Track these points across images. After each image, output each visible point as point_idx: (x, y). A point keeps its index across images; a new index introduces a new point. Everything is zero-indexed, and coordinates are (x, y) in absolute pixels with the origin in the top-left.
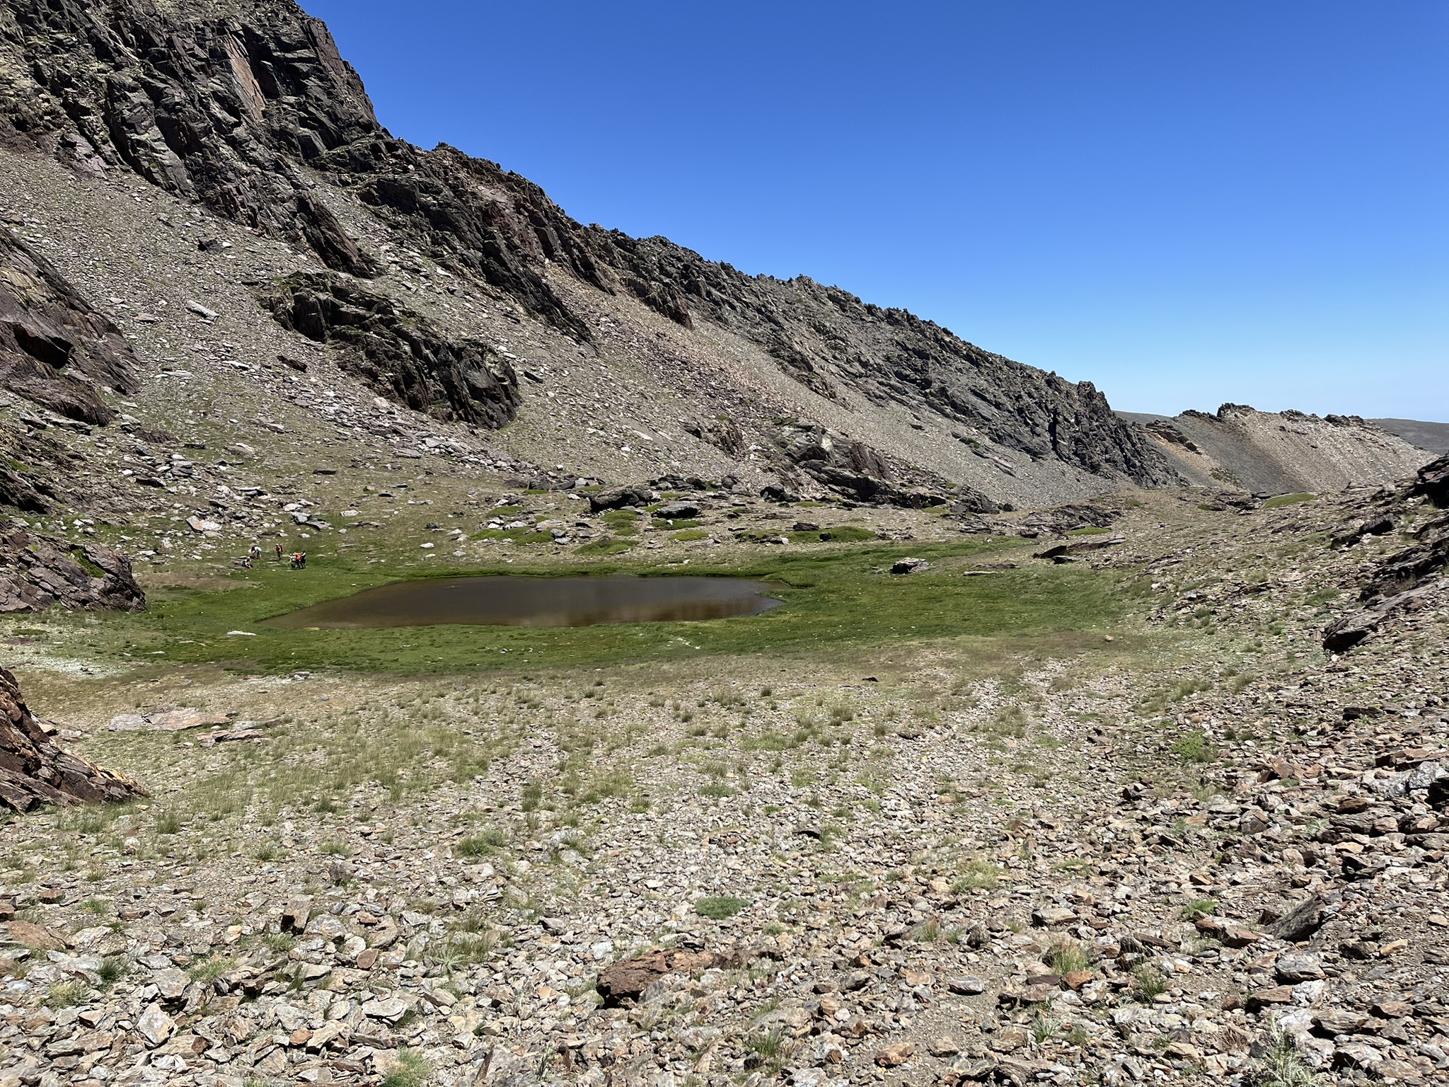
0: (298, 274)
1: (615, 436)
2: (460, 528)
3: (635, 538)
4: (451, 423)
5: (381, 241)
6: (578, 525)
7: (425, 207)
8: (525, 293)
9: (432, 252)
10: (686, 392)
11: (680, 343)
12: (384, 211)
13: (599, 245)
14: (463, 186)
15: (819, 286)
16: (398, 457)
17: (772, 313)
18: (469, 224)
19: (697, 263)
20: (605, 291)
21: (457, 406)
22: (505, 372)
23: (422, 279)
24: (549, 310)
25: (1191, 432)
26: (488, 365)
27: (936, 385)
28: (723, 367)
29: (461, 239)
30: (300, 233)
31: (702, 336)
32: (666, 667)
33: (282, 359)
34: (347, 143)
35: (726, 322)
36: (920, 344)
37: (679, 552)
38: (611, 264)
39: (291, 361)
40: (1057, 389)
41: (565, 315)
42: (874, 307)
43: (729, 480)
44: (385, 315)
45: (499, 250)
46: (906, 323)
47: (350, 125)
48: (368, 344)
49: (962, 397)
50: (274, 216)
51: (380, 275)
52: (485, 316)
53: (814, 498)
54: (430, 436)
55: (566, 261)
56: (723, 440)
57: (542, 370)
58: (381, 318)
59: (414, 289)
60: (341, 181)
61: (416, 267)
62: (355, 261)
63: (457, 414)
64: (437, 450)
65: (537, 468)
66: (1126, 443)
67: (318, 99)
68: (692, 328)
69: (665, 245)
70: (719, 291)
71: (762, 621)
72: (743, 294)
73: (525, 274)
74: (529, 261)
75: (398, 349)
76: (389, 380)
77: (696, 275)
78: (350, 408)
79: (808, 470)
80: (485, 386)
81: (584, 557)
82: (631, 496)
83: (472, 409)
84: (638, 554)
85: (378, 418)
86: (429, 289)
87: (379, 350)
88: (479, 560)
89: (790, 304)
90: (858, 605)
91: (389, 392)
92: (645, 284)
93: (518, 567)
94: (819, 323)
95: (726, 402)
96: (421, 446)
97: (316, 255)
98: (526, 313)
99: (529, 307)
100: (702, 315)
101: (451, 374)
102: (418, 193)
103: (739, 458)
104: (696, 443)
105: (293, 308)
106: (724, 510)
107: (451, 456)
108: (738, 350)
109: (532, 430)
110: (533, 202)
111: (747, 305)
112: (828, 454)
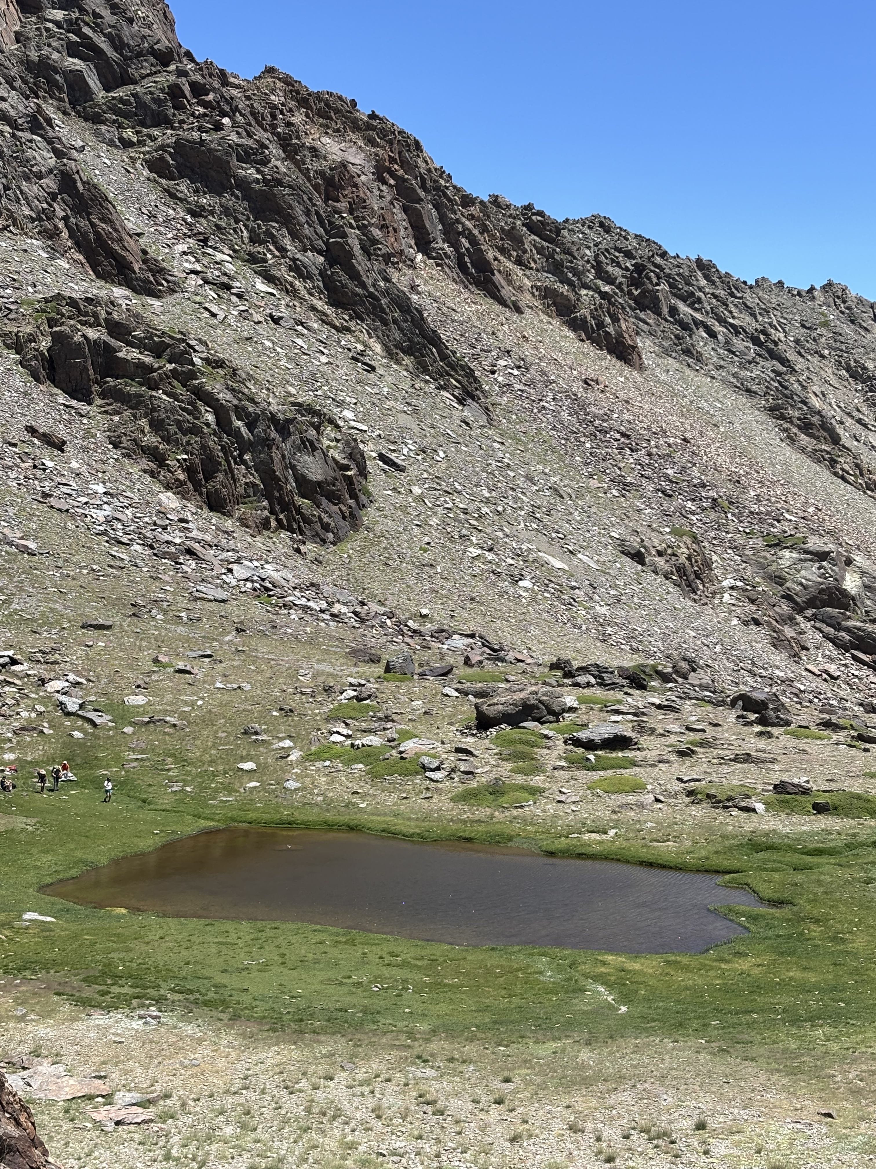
0: (58, 297)
1: (510, 561)
2: (290, 737)
3: (538, 780)
4: (266, 533)
5: (176, 237)
6: (458, 750)
7: (243, 184)
8: (385, 323)
9: (250, 254)
10: (625, 487)
11: (622, 395)
12: (183, 188)
13: (502, 230)
14: (298, 138)
15: (860, 301)
16: (197, 599)
17: (776, 344)
18: (307, 213)
19: (658, 260)
20: (506, 306)
21: (277, 508)
22: (351, 456)
23: (234, 299)
24: (419, 350)
26: (326, 443)
28: (688, 435)
29: (294, 235)
30: (61, 225)
31: (658, 381)
33: (32, 430)
34: (135, 82)
35: (699, 358)
37: (603, 813)
38: (519, 262)
39: (44, 435)
41: (444, 357)
43: (684, 665)
44: (181, 364)
45: (350, 255)
47: (140, 54)
48: (154, 410)
50: (26, 198)
51: (172, 291)
52: (324, 359)
53: (826, 672)
54: (238, 561)
55: (448, 257)
56: (681, 570)
57: (405, 451)
58: (172, 371)
59: (221, 315)
60: (121, 139)
61: (225, 279)
62: (136, 267)
63: (278, 520)
64: (249, 585)
65: (391, 615)
67: (96, 15)
68: (641, 368)
69: (607, 230)
70: (691, 306)
71: (712, 968)
72: (731, 312)
73: (387, 292)
74: (393, 263)
75: (197, 418)
76: (181, 466)
77: (655, 280)
78: (127, 511)
79: (818, 625)
80: (320, 478)
81: (466, 808)
82: (534, 707)
83: (299, 512)
84: (544, 811)
85: (165, 528)
86: (244, 315)
87: (169, 418)
88: (320, 798)
89: (808, 328)
90: (848, 953)
91: (181, 483)
92: (571, 296)
93: (374, 818)
94: (856, 361)
95: (689, 504)
96: (227, 578)
97: (81, 257)
98: (384, 354)
99: (390, 344)
100: (660, 346)
101: (271, 458)
102: (234, 161)
103: (704, 600)
104: (636, 573)
105: (49, 350)
106: (673, 739)
107: (269, 596)
108: (715, 407)
109: (385, 549)
110: (404, 163)
111: (736, 330)
112: (853, 599)
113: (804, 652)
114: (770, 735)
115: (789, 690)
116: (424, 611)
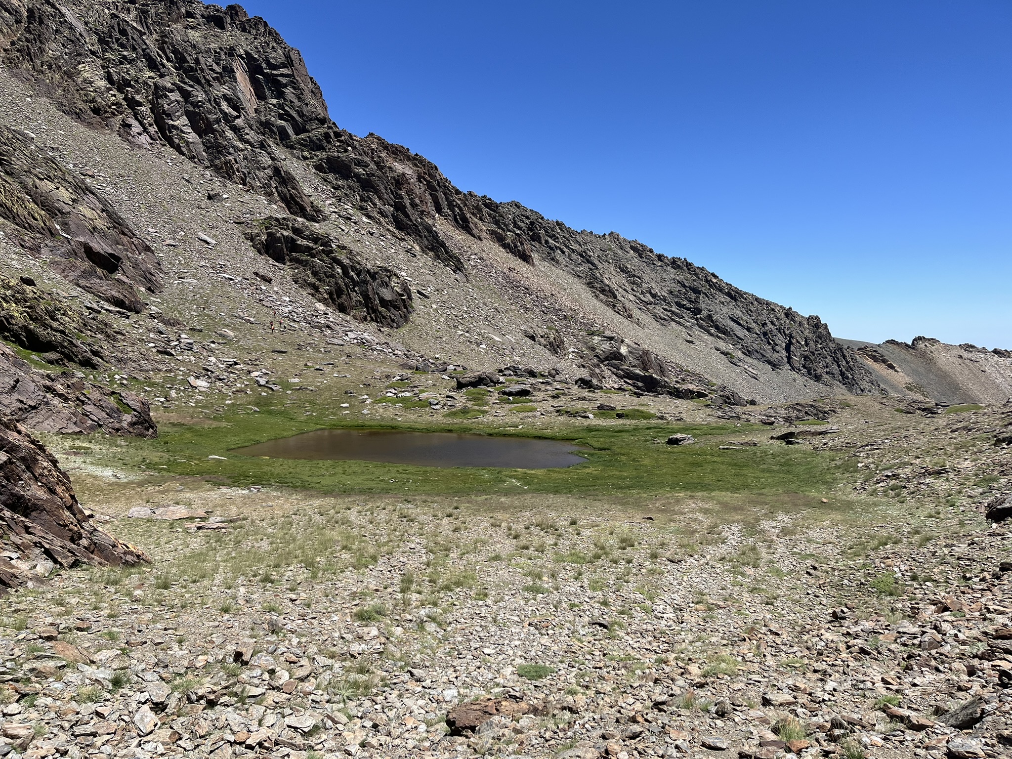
0: (271, 218)
1: (476, 337)
2: (367, 395)
3: (486, 408)
4: (366, 323)
5: (327, 198)
6: (447, 397)
7: (357, 176)
8: (421, 237)
9: (360, 206)
10: (527, 309)
11: (525, 275)
12: (330, 177)
13: (473, 206)
14: (383, 163)
15: (625, 240)
16: (329, 344)
17: (590, 257)
18: (386, 188)
19: (540, 220)
20: (475, 237)
21: (371, 311)
22: (404, 290)
23: (352, 224)
24: (436, 249)
25: (892, 356)
26: (393, 284)
27: (705, 313)
28: (553, 293)
29: (380, 198)
30: (274, 190)
31: (540, 271)
32: (503, 499)
33: (256, 274)
34: (309, 132)
35: (557, 262)
36: (695, 283)
37: (516, 420)
38: (481, 219)
39: (262, 276)
40: (793, 320)
41: (447, 252)
42: (663, 255)
43: (554, 372)
44: (326, 247)
45: (405, 207)
46: (685, 268)
47: (311, 119)
48: (314, 267)
49: (723, 322)
50: (258, 178)
51: (324, 220)
52: (393, 251)
54: (351, 331)
55: (450, 216)
56: (551, 344)
57: (429, 290)
58: (322, 250)
59: (346, 230)
60: (303, 156)
61: (349, 216)
62: (308, 210)
63: (370, 317)
64: (355, 341)
65: (422, 357)
66: (842, 361)
67: (291, 102)
68: (533, 265)
69: (518, 207)
70: (554, 240)
71: (572, 472)
72: (571, 243)
73: (421, 224)
74: (425, 215)
75: (334, 271)
76: (326, 292)
77: (539, 229)
78: (299, 309)
79: (610, 368)
80: (390, 299)
81: (450, 419)
82: (484, 380)
83: (380, 314)
84: (488, 419)
85: (317, 317)
86: (357, 231)
87: (320, 271)
88: (379, 417)
89: (603, 251)
90: (641, 465)
91: (326, 299)
92: (503, 234)
93: (405, 424)
94: (623, 265)
95: (554, 317)
96: (345, 337)
97: (283, 204)
98: (420, 250)
99: (423, 246)
100: (541, 256)
101: (368, 290)
102: (353, 166)
103: (561, 357)
104: (532, 344)
105: (266, 240)
106: (549, 393)
107: (365, 345)
108: (565, 282)
109: (420, 330)
110: (430, 175)
111: (573, 251)
112: (625, 357)
113: (604, 379)
114: (594, 392)
116: (437, 356)
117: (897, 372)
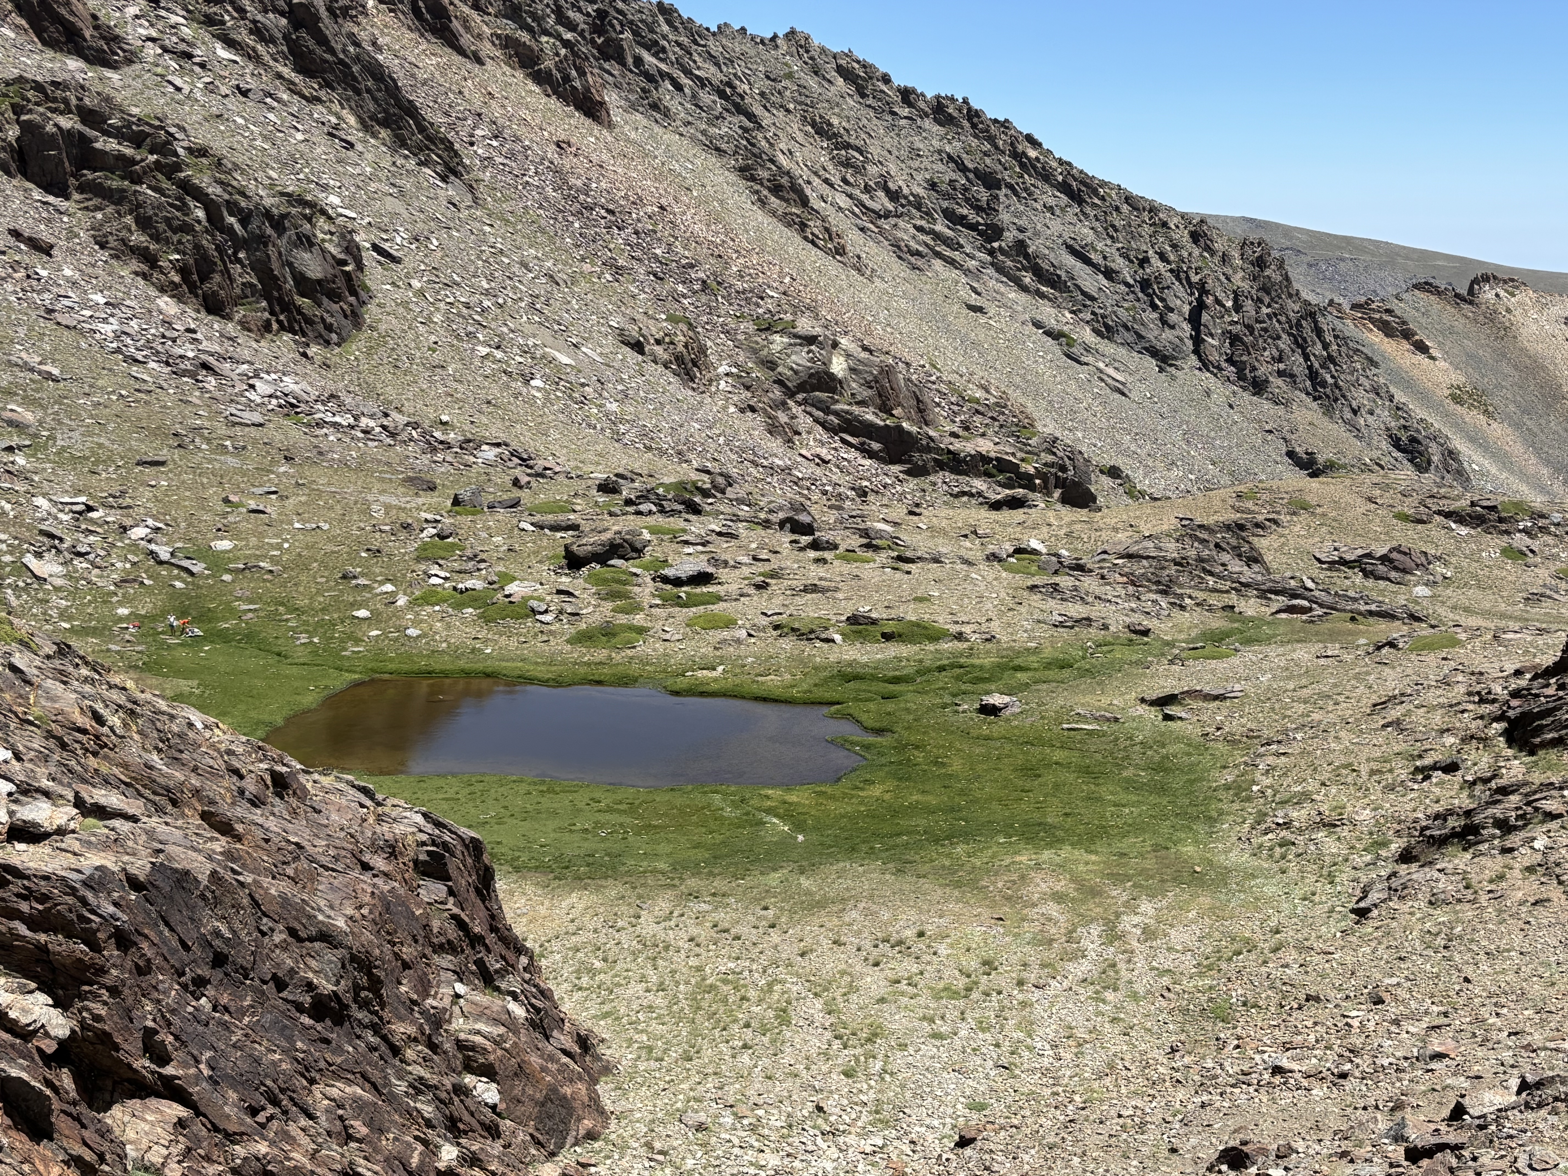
0: (20, 79)
1: (519, 359)
2: (389, 581)
3: (639, 619)
4: (269, 336)
6: (559, 592)
8: (358, 92)
9: (206, 16)
10: (618, 271)
11: (594, 158)
15: (823, 51)
17: (742, 96)
20: (466, 56)
21: (277, 309)
22: (347, 250)
23: (197, 69)
24: (396, 122)
25: (1423, 321)
26: (321, 236)
27: (1010, 236)
28: (664, 202)
31: (628, 140)
33: (15, 234)
35: (666, 113)
36: (988, 161)
37: (707, 650)
38: (476, 6)
39: (29, 238)
40: (1208, 249)
41: (422, 129)
42: (914, 91)
43: (721, 480)
44: (165, 156)
45: (318, 19)
46: (966, 124)
48: (139, 206)
49: (1052, 256)
51: (130, 62)
52: (300, 136)
53: (818, 456)
54: (257, 375)
56: (679, 359)
57: (398, 240)
58: (157, 162)
59: (186, 89)
61: (184, 47)
62: (87, 34)
63: (279, 322)
64: (274, 401)
65: (415, 426)
66: (1314, 343)
68: (610, 126)
70: (655, 55)
71: (852, 796)
72: (695, 62)
73: (357, 59)
74: (352, 17)
75: (187, 215)
76: (174, 267)
77: (618, 28)
78: (132, 323)
79: (809, 409)
80: (319, 275)
81: (584, 650)
82: (620, 546)
83: (300, 312)
84: (654, 650)
85: (174, 340)
86: (210, 88)
87: (156, 215)
88: (444, 645)
89: (774, 80)
90: (951, 776)
91: (175, 286)
92: (533, 44)
93: (504, 664)
94: (821, 117)
95: (680, 288)
96: (252, 395)
97: (23, 22)
98: (359, 126)
99: (365, 116)
100: (627, 99)
101: (268, 256)
103: (702, 388)
104: (638, 364)
105: (17, 141)
106: (746, 571)
107: (297, 413)
108: (686, 168)
109: (393, 349)
111: (702, 82)
112: (840, 382)
113: (797, 437)
114: (824, 561)
115: (789, 478)
116: (445, 418)
117: (1433, 358)
